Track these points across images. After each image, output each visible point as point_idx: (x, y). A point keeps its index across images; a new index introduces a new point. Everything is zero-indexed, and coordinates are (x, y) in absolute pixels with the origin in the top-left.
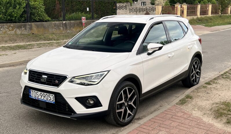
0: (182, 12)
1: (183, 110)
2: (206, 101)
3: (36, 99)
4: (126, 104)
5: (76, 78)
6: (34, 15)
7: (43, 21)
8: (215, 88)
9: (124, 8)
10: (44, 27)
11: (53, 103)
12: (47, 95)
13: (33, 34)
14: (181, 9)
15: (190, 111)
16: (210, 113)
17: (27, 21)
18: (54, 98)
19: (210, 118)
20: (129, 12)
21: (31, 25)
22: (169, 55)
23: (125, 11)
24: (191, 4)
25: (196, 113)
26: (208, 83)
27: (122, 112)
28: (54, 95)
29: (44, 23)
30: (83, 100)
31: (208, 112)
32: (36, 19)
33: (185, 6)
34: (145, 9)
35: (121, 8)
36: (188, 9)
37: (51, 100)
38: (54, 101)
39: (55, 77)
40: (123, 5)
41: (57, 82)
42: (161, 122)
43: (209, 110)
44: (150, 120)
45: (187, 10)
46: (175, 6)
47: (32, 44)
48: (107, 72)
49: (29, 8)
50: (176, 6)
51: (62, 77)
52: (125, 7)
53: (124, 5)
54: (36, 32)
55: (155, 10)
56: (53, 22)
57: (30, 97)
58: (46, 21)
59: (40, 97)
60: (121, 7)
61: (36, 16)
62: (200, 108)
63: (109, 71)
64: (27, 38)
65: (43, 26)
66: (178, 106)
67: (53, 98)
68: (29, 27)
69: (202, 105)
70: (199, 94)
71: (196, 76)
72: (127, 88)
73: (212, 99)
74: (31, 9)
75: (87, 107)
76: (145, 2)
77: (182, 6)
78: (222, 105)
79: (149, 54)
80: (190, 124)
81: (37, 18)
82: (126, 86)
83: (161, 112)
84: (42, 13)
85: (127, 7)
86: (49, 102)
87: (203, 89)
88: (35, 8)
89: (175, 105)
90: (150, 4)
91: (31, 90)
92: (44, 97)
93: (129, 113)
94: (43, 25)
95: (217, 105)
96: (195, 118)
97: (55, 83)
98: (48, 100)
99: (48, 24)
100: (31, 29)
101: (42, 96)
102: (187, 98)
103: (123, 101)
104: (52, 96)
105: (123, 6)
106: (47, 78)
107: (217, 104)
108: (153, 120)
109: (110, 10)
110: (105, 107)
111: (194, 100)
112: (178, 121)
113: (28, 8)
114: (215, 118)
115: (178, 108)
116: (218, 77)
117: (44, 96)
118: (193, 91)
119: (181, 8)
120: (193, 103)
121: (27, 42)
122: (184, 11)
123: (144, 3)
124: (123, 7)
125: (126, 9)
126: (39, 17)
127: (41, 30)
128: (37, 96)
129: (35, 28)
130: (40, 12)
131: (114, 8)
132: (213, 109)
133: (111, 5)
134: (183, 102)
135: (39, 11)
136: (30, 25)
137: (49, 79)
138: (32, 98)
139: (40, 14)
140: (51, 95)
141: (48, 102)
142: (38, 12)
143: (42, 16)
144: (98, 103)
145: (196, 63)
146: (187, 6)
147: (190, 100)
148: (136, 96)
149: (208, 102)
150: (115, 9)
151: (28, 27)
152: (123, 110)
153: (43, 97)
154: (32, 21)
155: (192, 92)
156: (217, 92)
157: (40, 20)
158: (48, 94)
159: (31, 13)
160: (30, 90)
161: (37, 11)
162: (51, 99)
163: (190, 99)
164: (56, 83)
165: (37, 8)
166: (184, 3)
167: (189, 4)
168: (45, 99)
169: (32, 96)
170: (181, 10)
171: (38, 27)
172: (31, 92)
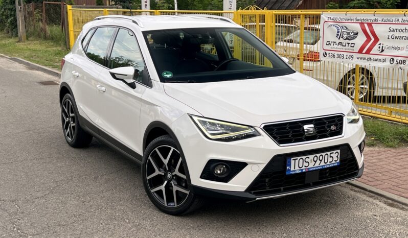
3: (304, 171)
11: (336, 164)
12: (327, 156)
18: (339, 156)
28: (339, 151)
37: (334, 162)
38: (338, 161)
41: (333, 128)
59: (311, 165)
67: (337, 157)
86: (330, 166)
91: (292, 159)
92: (321, 161)
97: (332, 130)
98: (328, 163)
101: (316, 162)
106: (315, 127)
117: (321, 159)
138: (294, 172)
140: (335, 152)
141: (328, 166)
160: (288, 160)
162: (334, 159)
164: (334, 130)
168: (322, 163)
172: (293, 162)
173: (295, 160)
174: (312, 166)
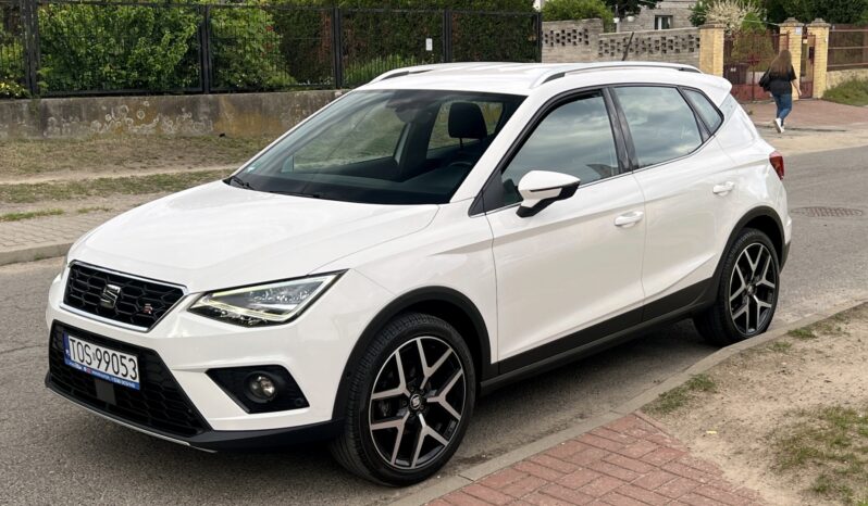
0: (808, 55)
1: (660, 433)
2: (763, 404)
3: (85, 369)
4: (416, 401)
5: (215, 295)
6: (227, 66)
7: (262, 90)
8: (821, 352)
9: (577, 40)
10: (264, 111)
11: (133, 386)
13: (222, 135)
14: (805, 41)
15: (688, 437)
16: (762, 449)
17: (201, 89)
19: (755, 470)
20: (596, 53)
21: (216, 104)
22: (621, 219)
23: (584, 52)
24: (847, 22)
25: (708, 449)
26: (803, 334)
27: (395, 430)
28: (135, 358)
29: (263, 95)
30: (234, 381)
31: (754, 445)
32: (233, 81)
33: (821, 32)
34: (657, 41)
35: (569, 40)
36: (833, 41)
37: (128, 378)
38: (137, 380)
39: (144, 291)
40: (574, 26)
42: (554, 475)
43: (759, 436)
44: (512, 466)
45: (829, 45)
46: (778, 29)
47: (209, 172)
48: (331, 278)
49: (209, 43)
50: (782, 31)
51: (167, 294)
52: (582, 37)
53: (580, 29)
54: (234, 128)
55: (698, 46)
56: (298, 94)
57: (66, 361)
58: (271, 89)
59: (94, 365)
60: (569, 34)
61: (235, 71)
62: (731, 430)
63: (339, 274)
64: (197, 150)
65: (260, 106)
66: (646, 417)
68: (208, 110)
69: (742, 417)
70: (746, 374)
71: (753, 305)
72: (418, 340)
73: (791, 397)
74: (216, 46)
75: (253, 408)
76: (671, 16)
77: (810, 30)
78: (821, 418)
79: (525, 213)
80: (665, 489)
81: (238, 78)
82: (415, 333)
83: (572, 436)
84: (256, 58)
85: (591, 35)
86: (123, 383)
87: (772, 356)
88: (230, 42)
89: (638, 413)
90: (690, 24)
91: (70, 337)
92: (108, 363)
93: (428, 437)
94: (258, 105)
95: (802, 419)
96: (698, 466)
97: (141, 312)
98: (120, 375)
99: (279, 101)
100: (215, 115)
101: (100, 361)
102: (692, 388)
103: (402, 389)
104: (131, 360)
105: (575, 31)
107: (802, 414)
108: (525, 467)
109: (514, 47)
110: (319, 408)
111: (717, 396)
112: (623, 474)
113: (204, 41)
114: (773, 468)
115: (643, 425)
116: (855, 308)
118: (727, 363)
119: (803, 38)
120: (710, 408)
121: (196, 165)
122: (817, 48)
123: (665, 18)
124: (575, 37)
125: (587, 43)
126: (246, 72)
127: (253, 123)
128: (87, 358)
129: (230, 113)
130: (248, 57)
131: (530, 39)
132: (780, 435)
133: (519, 27)
134: (670, 403)
135: (245, 51)
136: (210, 103)
137: (126, 299)
138: (73, 365)
139: (249, 62)
140: (128, 357)
141: (118, 381)
142: (242, 56)
143: (255, 72)
144: (290, 395)
145: (753, 252)
146: (827, 31)
147: (703, 395)
148: (461, 372)
149: (770, 407)
150: (534, 43)
151: (204, 109)
152: (399, 424)
153: (104, 365)
154: (221, 87)
155: (721, 364)
156: (825, 369)
157: (249, 84)
158: (118, 354)
159: (217, 62)
161: (240, 51)
163: (705, 390)
164: (147, 313)
165: (240, 41)
166: (817, 20)
167: (839, 22)
168: (110, 371)
169: (72, 358)
170: (803, 45)
171: (240, 109)
172: (71, 342)
173: (73, 341)
174: (96, 368)
